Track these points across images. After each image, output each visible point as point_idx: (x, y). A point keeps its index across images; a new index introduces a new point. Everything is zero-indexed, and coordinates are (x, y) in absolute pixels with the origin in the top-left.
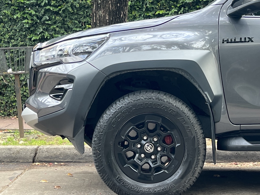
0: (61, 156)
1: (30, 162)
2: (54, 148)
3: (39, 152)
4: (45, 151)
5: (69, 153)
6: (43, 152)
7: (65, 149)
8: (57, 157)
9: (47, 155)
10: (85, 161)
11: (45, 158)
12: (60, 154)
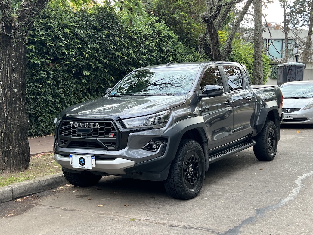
0: (29, 190)
1: (11, 200)
2: (23, 186)
3: (15, 191)
4: (18, 189)
5: (33, 187)
6: (17, 191)
7: (29, 185)
8: (26, 192)
9: (20, 192)
10: (43, 190)
11: (19, 194)
12: (28, 189)
